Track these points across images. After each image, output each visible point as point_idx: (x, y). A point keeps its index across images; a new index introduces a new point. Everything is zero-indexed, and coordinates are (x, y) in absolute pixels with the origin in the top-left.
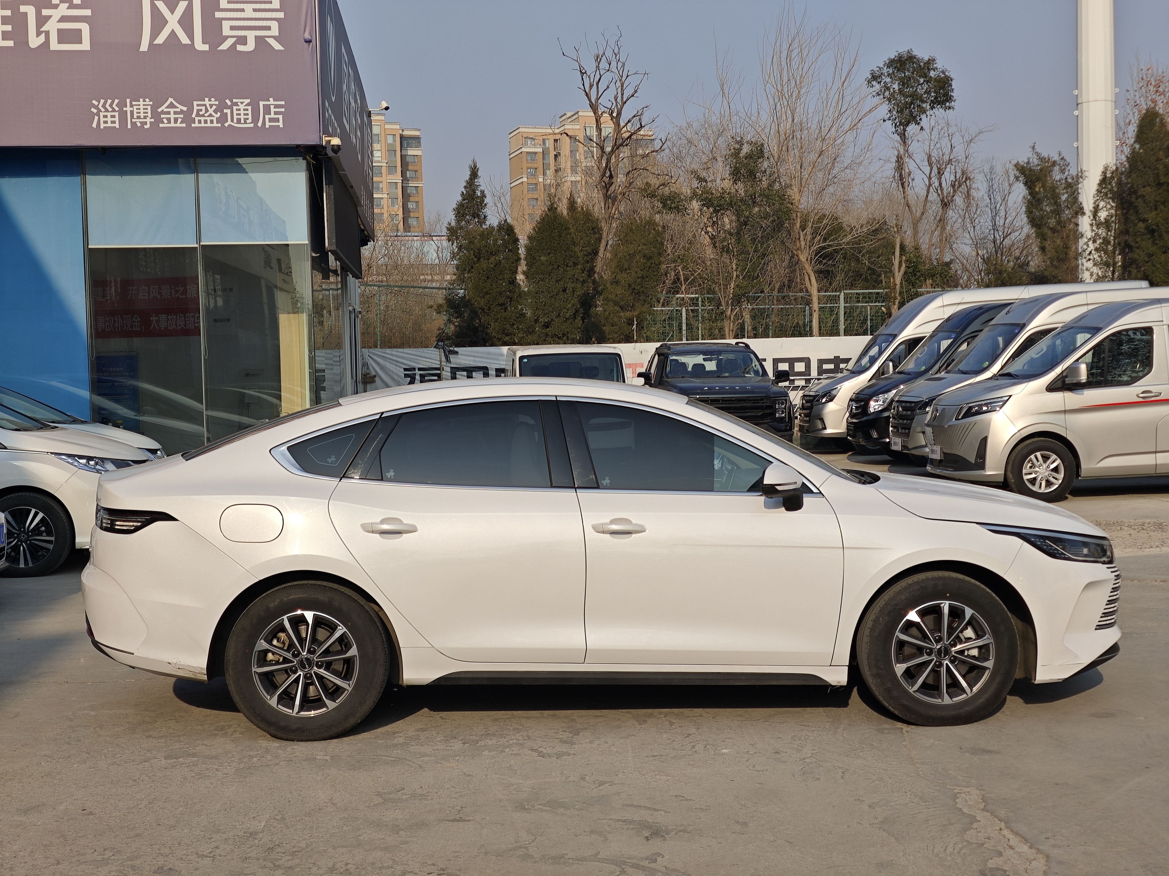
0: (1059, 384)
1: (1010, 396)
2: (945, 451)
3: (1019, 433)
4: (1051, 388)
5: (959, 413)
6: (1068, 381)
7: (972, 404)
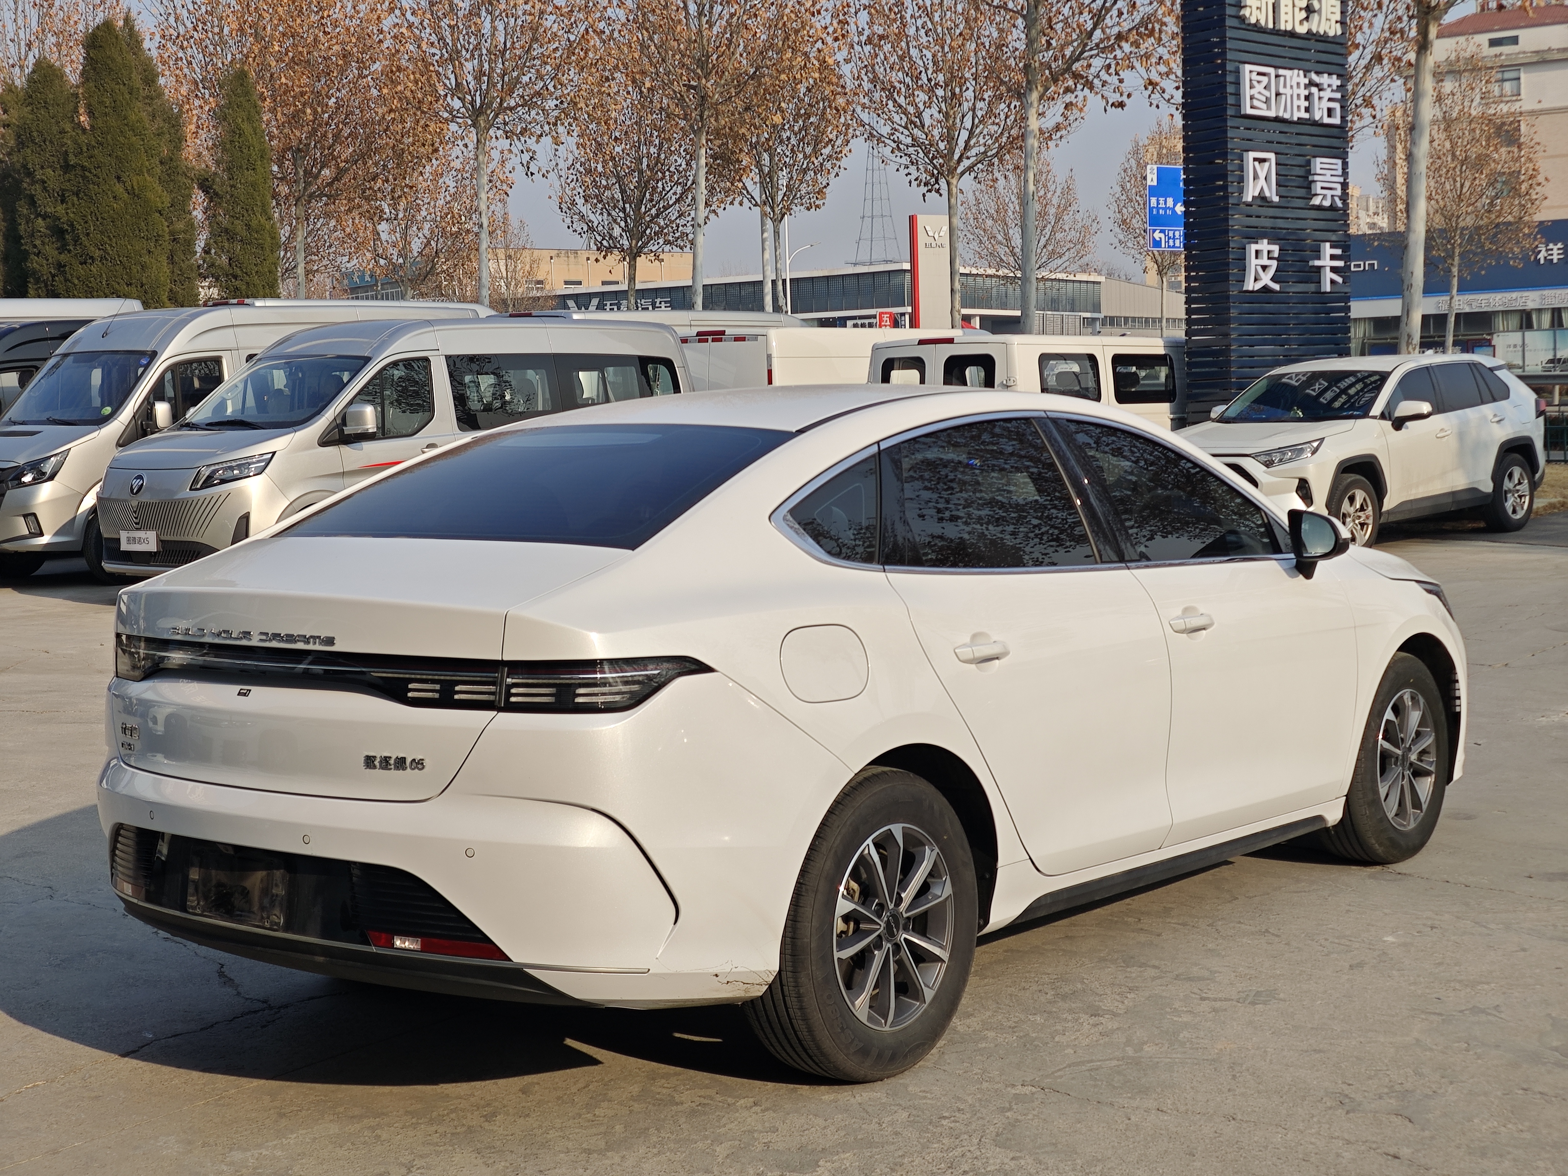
0: (336, 434)
1: (274, 453)
2: (163, 538)
3: (291, 507)
4: (325, 441)
5: (195, 481)
6: (348, 430)
7: (217, 467)
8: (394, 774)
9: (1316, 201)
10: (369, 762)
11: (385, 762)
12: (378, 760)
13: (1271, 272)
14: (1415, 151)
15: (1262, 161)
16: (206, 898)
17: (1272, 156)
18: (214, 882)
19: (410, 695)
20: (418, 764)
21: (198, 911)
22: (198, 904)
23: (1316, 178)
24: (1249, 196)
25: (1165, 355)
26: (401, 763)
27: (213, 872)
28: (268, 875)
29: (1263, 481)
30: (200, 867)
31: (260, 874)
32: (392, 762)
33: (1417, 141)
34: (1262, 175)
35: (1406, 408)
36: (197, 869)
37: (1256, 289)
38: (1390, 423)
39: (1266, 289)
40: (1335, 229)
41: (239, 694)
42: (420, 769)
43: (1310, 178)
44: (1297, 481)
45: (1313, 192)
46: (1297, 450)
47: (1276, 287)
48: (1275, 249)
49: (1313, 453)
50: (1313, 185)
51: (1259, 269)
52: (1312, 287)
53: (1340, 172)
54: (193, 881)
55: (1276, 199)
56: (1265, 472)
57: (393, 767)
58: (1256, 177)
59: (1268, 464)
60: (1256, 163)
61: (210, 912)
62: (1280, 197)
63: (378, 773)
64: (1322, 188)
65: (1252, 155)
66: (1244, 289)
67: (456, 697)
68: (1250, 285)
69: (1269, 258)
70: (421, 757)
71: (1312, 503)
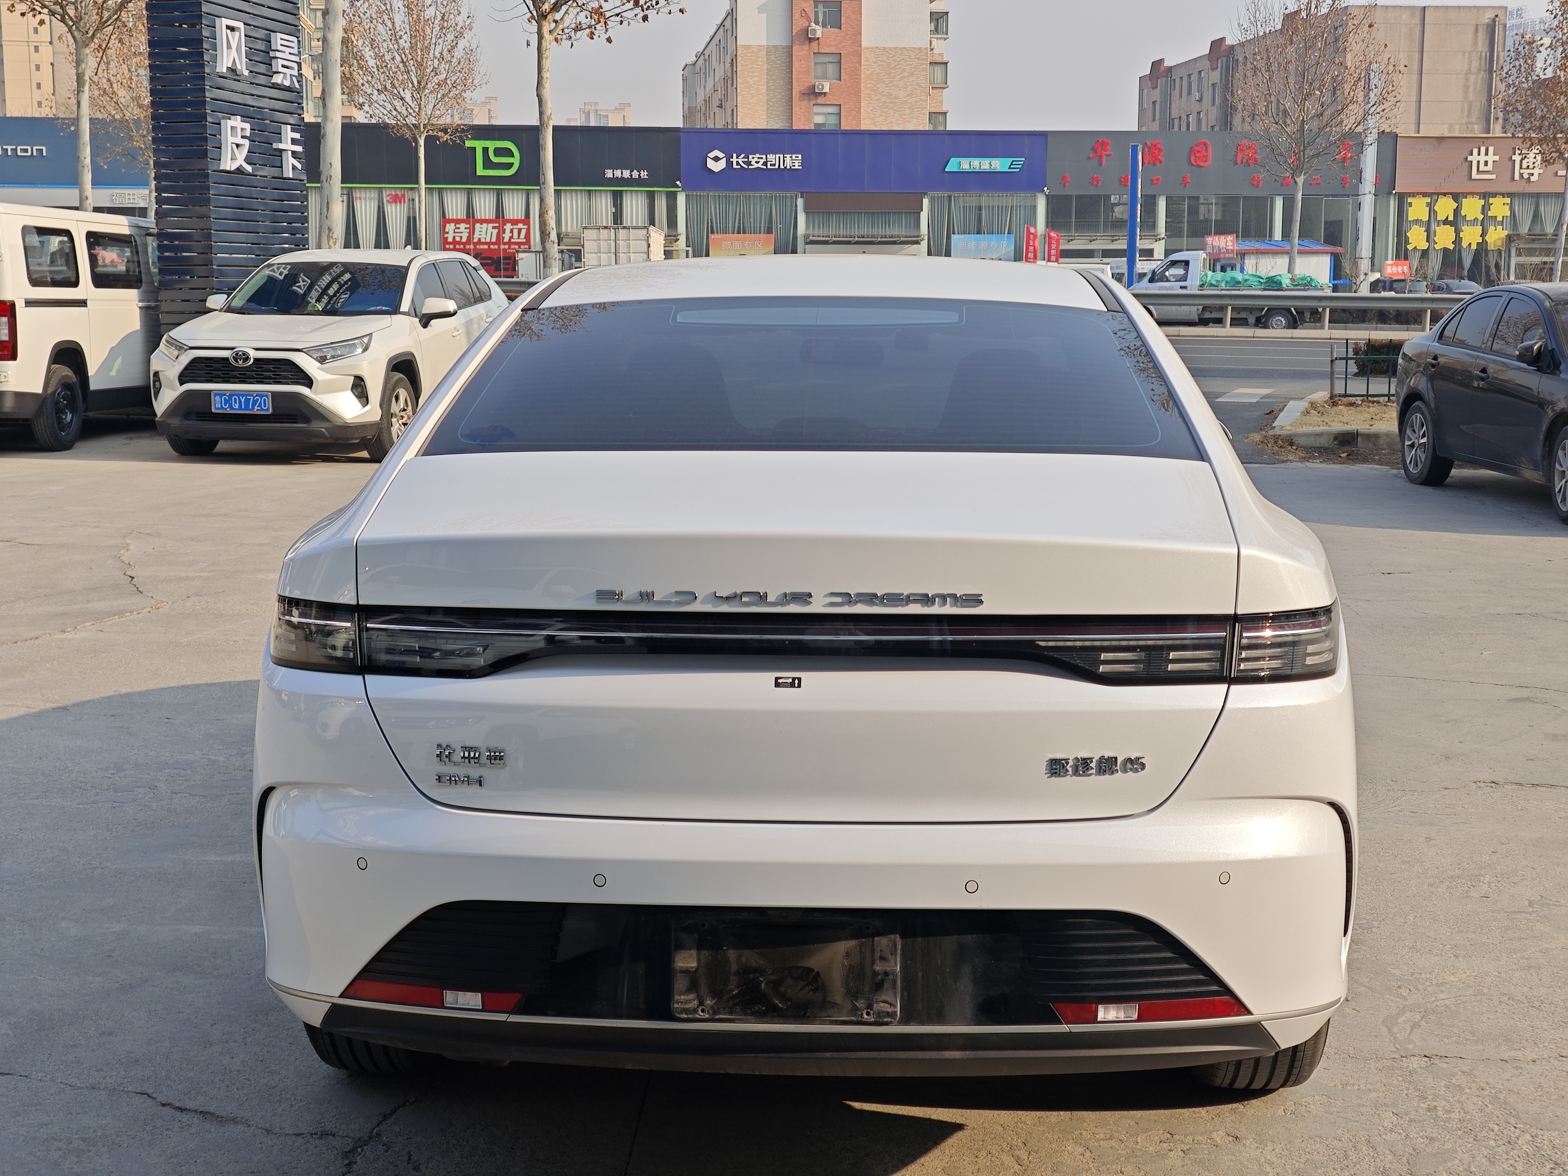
8: (1094, 780)
9: (277, 79)
10: (1056, 767)
11: (1083, 766)
12: (1071, 763)
13: (245, 151)
14: (330, 36)
15: (232, 29)
16: (716, 993)
17: (240, 25)
18: (734, 967)
19: (1102, 668)
20: (1135, 764)
21: (700, 1014)
22: (701, 1003)
23: (278, 54)
24: (222, 68)
25: (130, 236)
26: (1107, 765)
27: (732, 954)
28: (861, 946)
29: (318, 378)
30: (699, 948)
31: (841, 948)
32: (1093, 765)
33: (331, 27)
34: (234, 45)
35: (434, 305)
36: (694, 953)
37: (232, 169)
38: (418, 320)
39: (239, 171)
40: (291, 111)
41: (777, 685)
42: (1136, 771)
43: (272, 54)
44: (353, 378)
45: (274, 70)
46: (346, 346)
47: (249, 168)
48: (247, 126)
49: (366, 349)
50: (274, 62)
51: (234, 146)
52: (275, 172)
53: (295, 51)
54: (686, 972)
55: (246, 73)
56: (319, 368)
57: (1093, 771)
58: (229, 47)
59: (322, 360)
60: (229, 31)
61: (731, 1013)
62: (251, 72)
63: (1070, 781)
64: (283, 66)
65: (226, 22)
66: (222, 168)
67: (1171, 667)
68: (228, 164)
69: (242, 137)
70: (1138, 755)
71: (368, 403)
